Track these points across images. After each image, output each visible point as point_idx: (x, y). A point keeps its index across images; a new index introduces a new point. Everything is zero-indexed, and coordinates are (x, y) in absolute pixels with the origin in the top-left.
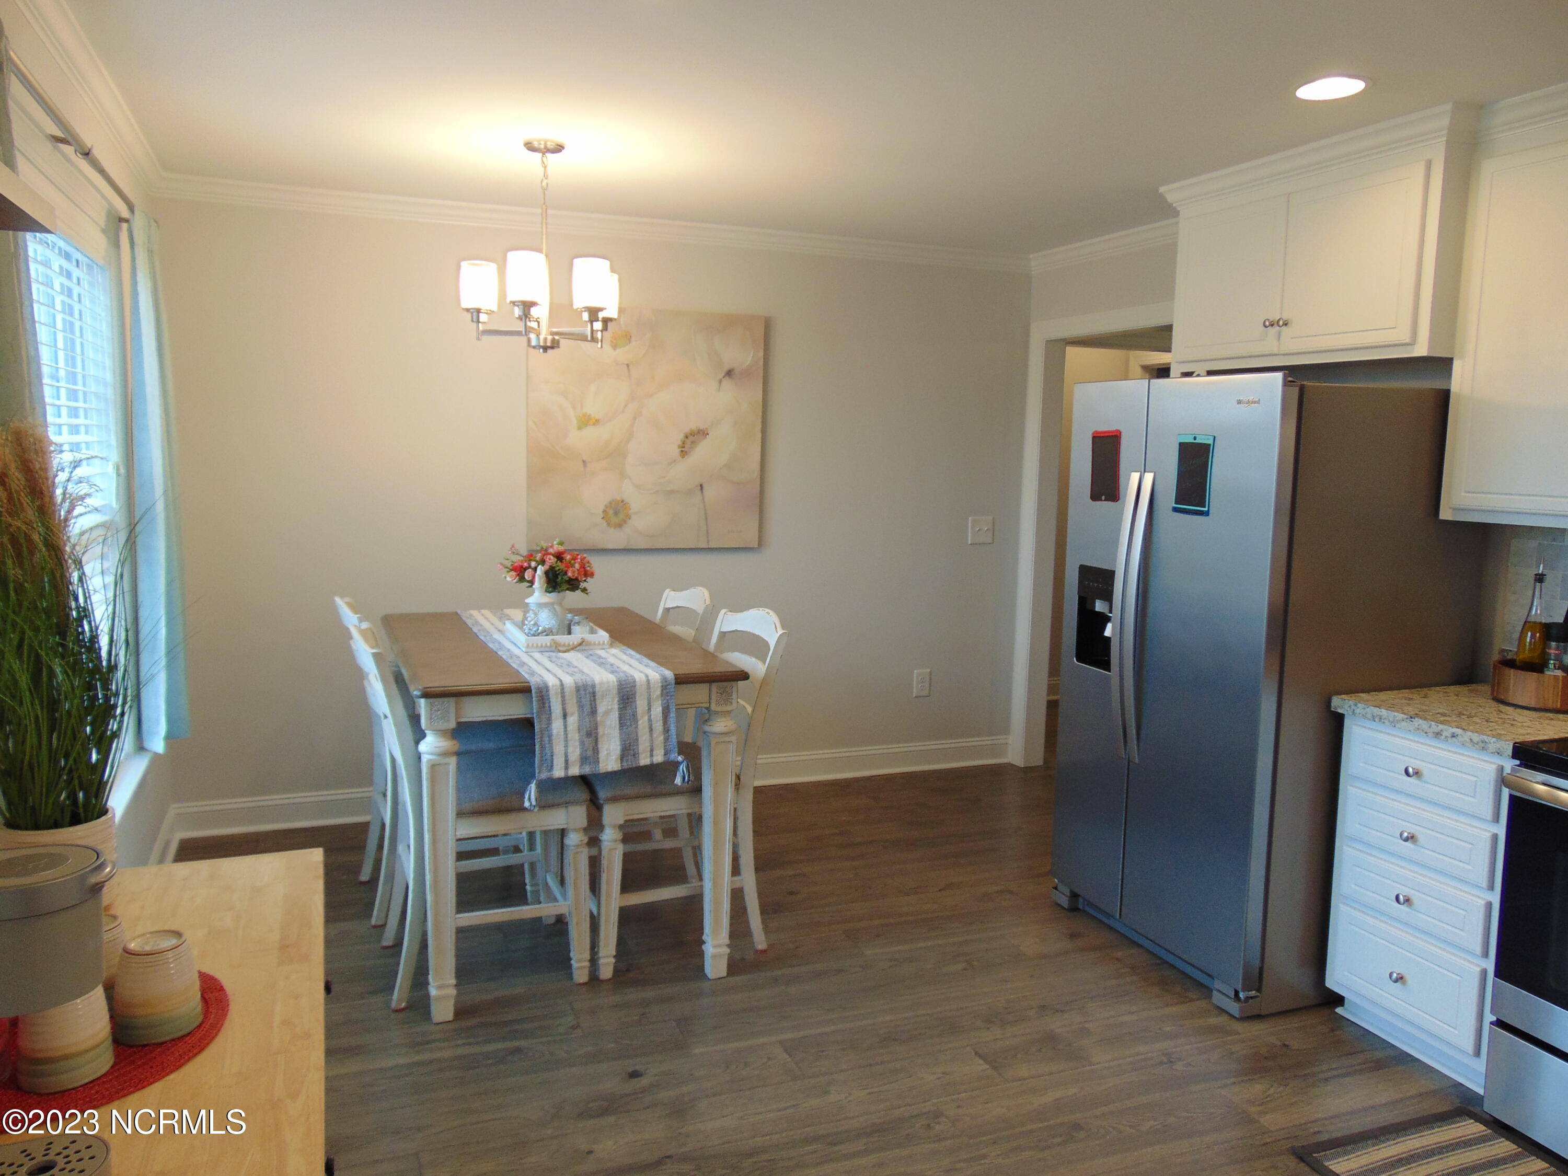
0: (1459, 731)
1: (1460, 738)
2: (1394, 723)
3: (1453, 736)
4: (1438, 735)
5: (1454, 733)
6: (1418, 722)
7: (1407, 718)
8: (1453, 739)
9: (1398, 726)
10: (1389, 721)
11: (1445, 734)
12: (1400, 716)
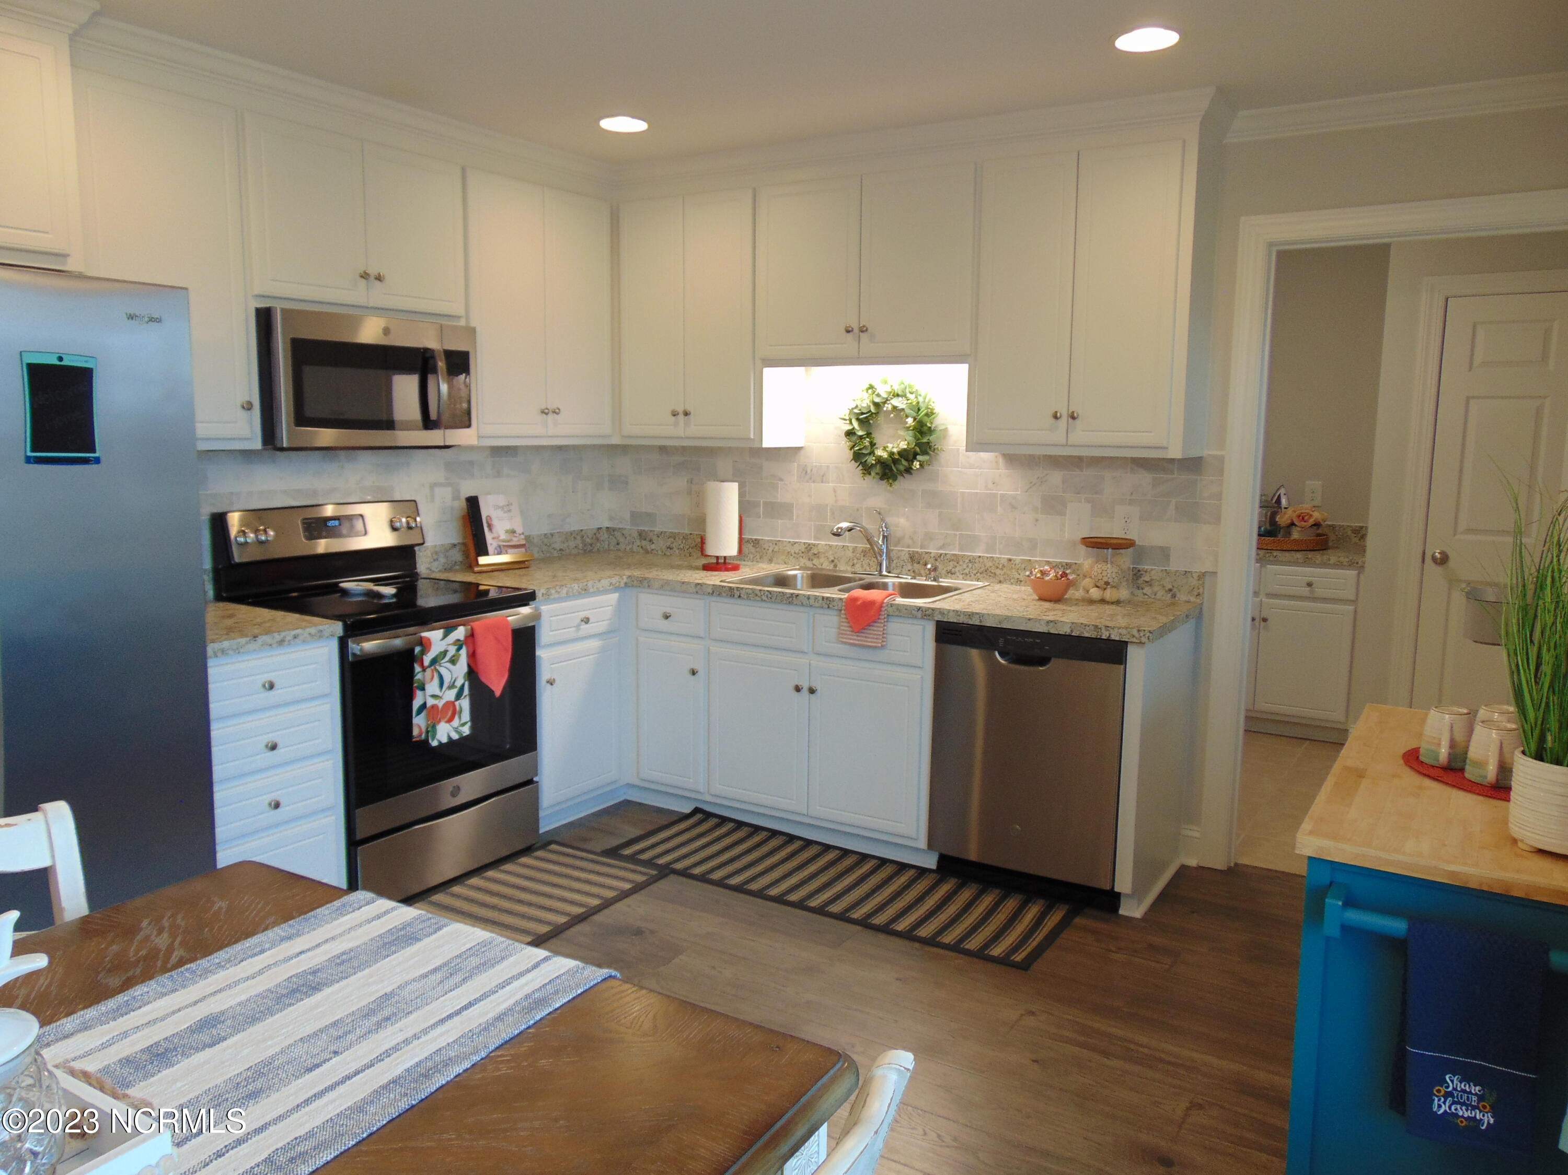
0: (299, 631)
1: (301, 638)
2: (238, 650)
3: (295, 637)
4: (281, 643)
5: (295, 635)
6: (263, 639)
7: (250, 640)
8: (296, 640)
9: (242, 650)
10: (233, 650)
11: (288, 638)
12: (243, 640)
